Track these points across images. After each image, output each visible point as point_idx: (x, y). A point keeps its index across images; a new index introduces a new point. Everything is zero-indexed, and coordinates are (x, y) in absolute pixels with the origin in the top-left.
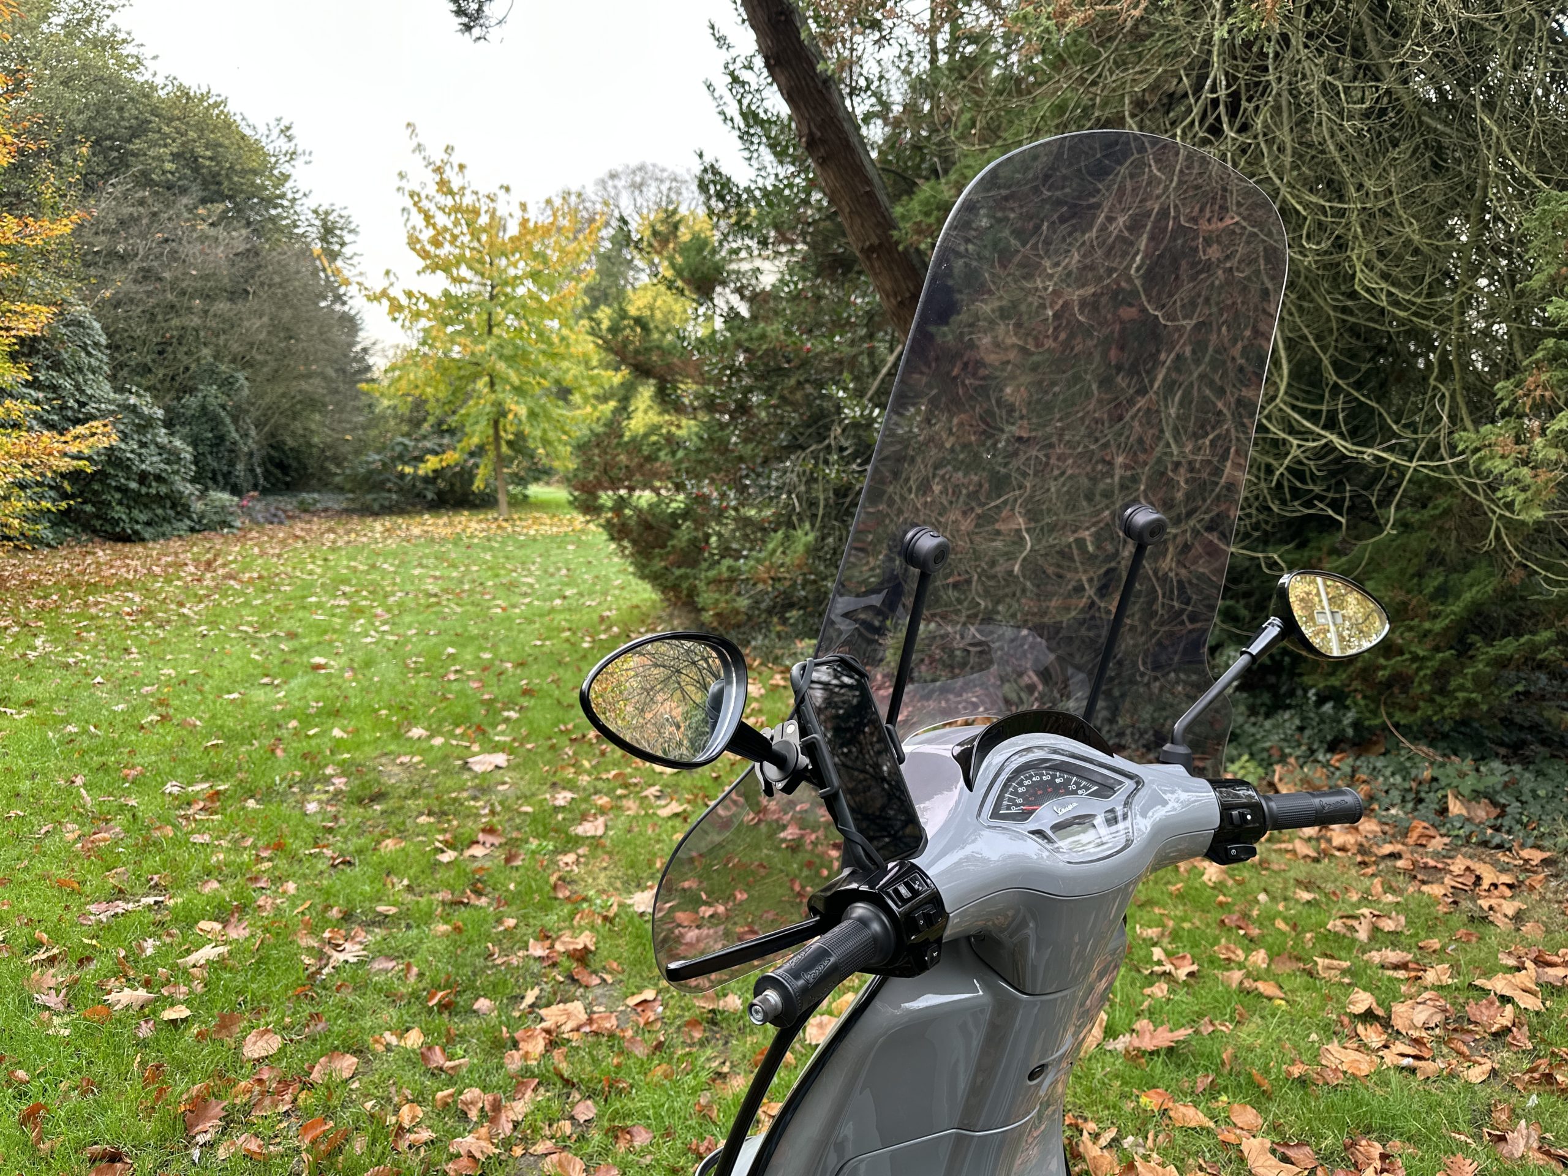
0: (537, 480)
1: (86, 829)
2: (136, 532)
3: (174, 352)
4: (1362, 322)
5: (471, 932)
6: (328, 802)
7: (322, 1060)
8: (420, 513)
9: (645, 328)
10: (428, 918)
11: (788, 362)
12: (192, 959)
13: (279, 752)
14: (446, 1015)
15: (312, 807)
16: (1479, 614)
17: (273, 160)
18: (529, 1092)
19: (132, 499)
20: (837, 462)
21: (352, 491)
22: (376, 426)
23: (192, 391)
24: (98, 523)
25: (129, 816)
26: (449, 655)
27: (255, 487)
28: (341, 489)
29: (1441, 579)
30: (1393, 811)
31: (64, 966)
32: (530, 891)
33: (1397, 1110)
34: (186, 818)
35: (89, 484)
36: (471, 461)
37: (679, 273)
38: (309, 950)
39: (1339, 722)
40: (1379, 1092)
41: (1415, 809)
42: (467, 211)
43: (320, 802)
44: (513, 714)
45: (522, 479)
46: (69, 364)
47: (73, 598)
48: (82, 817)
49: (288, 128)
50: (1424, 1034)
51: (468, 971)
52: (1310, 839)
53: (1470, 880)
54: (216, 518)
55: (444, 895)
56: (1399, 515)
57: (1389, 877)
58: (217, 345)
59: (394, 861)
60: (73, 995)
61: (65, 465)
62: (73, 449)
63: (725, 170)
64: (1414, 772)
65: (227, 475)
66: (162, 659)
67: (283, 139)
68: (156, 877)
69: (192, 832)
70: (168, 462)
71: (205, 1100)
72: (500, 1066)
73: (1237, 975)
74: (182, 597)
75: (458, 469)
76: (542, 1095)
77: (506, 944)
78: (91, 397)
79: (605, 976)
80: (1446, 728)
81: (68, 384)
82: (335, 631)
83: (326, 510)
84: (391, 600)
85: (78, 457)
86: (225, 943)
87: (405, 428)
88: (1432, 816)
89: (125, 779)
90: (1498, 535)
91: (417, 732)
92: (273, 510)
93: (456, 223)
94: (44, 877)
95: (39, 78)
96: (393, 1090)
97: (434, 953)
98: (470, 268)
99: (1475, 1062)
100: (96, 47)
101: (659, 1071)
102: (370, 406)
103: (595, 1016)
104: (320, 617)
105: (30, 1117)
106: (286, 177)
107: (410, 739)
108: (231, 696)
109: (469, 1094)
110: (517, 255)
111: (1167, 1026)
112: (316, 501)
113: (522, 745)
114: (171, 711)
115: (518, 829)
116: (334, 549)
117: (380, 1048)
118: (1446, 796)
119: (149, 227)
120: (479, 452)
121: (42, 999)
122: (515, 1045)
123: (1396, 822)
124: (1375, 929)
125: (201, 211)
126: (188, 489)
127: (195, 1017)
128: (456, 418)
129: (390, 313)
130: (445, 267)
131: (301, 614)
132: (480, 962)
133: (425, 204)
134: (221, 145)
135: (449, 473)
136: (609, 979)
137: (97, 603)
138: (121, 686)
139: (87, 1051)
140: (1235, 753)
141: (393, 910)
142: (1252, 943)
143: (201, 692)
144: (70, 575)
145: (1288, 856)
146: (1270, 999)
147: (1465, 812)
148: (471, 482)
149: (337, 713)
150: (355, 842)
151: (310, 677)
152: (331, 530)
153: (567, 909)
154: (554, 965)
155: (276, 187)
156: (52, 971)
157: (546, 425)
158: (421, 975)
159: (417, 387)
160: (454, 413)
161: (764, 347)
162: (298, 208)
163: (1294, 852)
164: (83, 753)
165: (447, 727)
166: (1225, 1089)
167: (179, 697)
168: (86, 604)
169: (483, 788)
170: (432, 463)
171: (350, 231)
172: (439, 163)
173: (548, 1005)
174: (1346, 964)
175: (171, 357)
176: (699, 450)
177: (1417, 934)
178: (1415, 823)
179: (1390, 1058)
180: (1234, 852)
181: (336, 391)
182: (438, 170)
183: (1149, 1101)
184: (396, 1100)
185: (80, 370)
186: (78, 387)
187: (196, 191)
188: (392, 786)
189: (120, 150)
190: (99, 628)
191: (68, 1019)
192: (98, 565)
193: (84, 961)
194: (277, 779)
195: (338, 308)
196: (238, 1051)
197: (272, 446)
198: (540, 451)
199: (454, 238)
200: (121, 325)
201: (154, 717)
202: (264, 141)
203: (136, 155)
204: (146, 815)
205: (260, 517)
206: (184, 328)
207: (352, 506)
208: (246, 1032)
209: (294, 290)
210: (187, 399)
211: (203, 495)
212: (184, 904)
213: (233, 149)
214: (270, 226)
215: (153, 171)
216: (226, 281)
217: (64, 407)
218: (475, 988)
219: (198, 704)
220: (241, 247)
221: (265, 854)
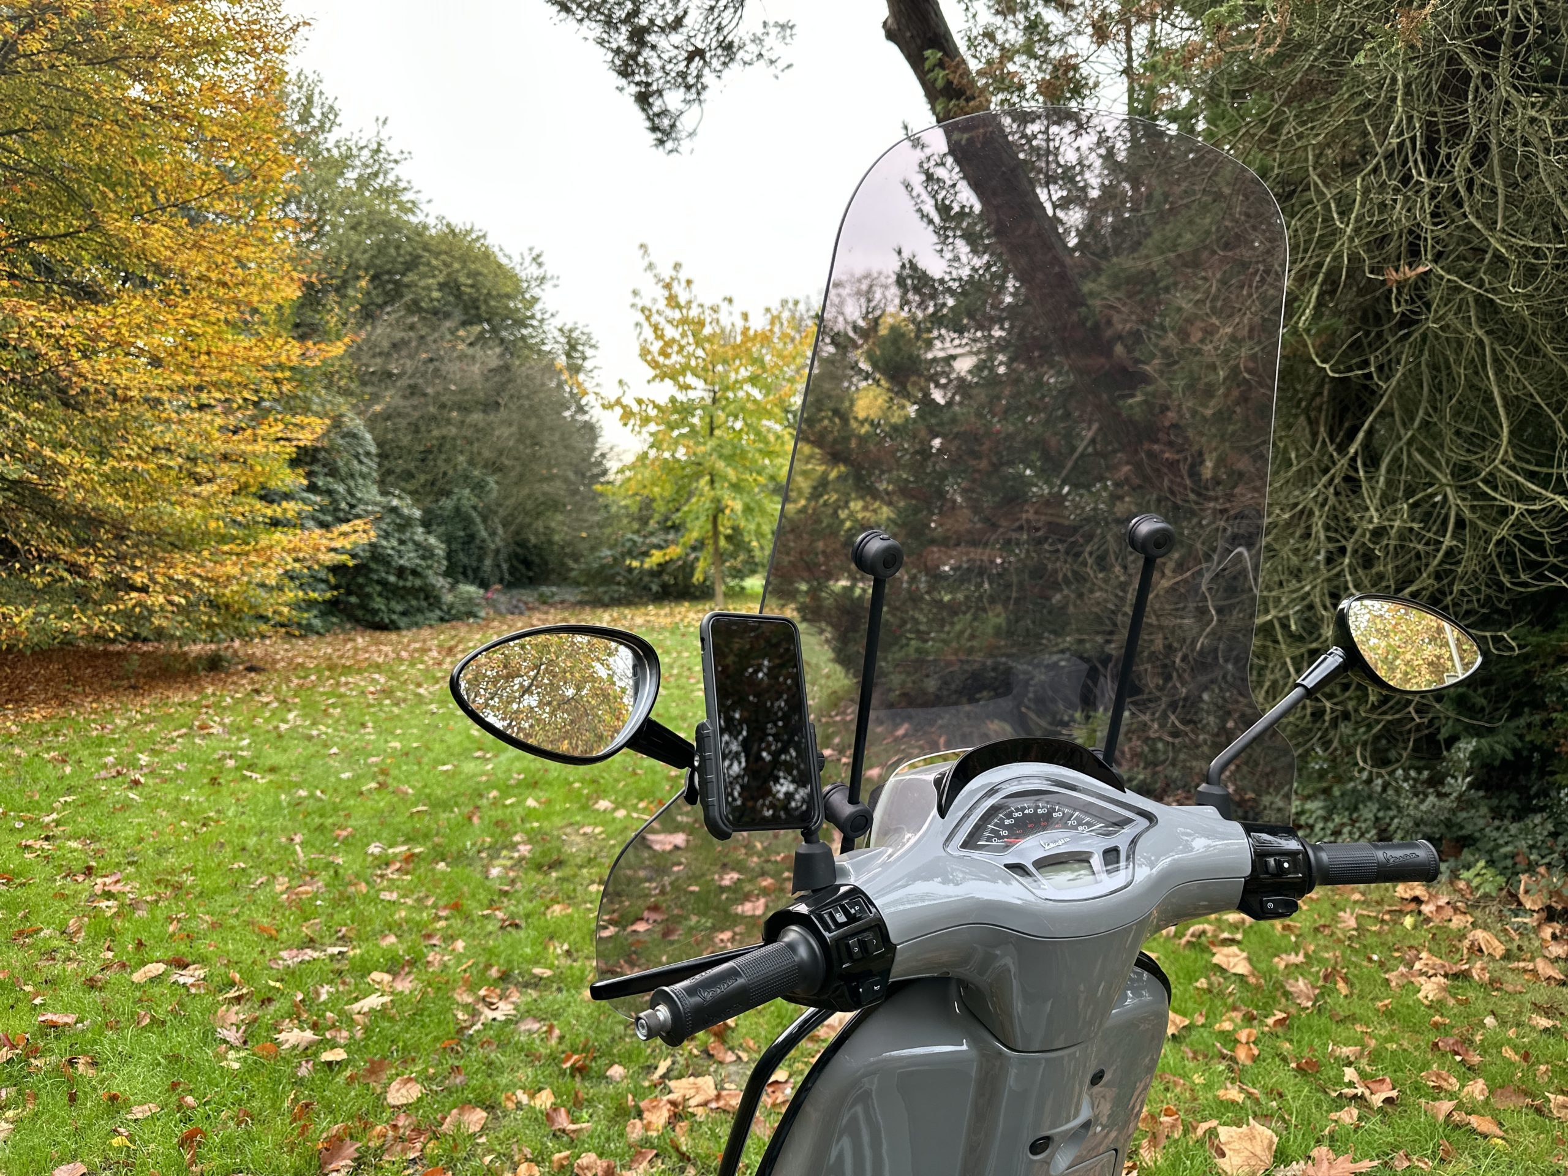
0: (750, 572)
1: (294, 883)
2: (392, 622)
3: (435, 460)
6: (511, 868)
7: (454, 1111)
8: (646, 605)
9: (844, 418)
10: (579, 983)
11: (980, 443)
12: (356, 1007)
13: (475, 820)
14: (578, 1078)
15: (495, 872)
17: (525, 285)
18: (645, 1164)
19: (390, 591)
20: (1027, 542)
21: (585, 584)
22: (611, 525)
23: (448, 494)
24: (360, 613)
25: (332, 872)
27: (501, 581)
28: (577, 584)
31: (248, 1005)
34: (382, 876)
35: (354, 578)
36: (693, 556)
37: (875, 364)
38: (466, 1006)
42: (693, 322)
43: (504, 867)
45: (739, 571)
46: (343, 471)
47: (329, 678)
48: (292, 871)
49: (539, 256)
51: (607, 1038)
54: (463, 609)
55: (600, 962)
58: (472, 453)
59: (559, 925)
60: (250, 1033)
61: (329, 558)
62: (337, 544)
63: (921, 264)
65: (476, 571)
66: (392, 733)
67: (534, 265)
68: (344, 929)
69: (383, 890)
70: (423, 558)
71: (341, 1140)
72: (622, 1134)
73: (1446, 1106)
74: (421, 679)
75: (680, 563)
76: (658, 1167)
78: (360, 500)
79: (741, 1054)
81: (341, 488)
83: (562, 602)
85: (344, 551)
86: (391, 993)
87: (636, 526)
89: (336, 839)
91: (603, 804)
92: (514, 602)
93: (684, 335)
94: (251, 923)
95: (334, 226)
96: (515, 1147)
97: (578, 1017)
98: (696, 374)
100: (380, 195)
102: (606, 506)
103: (724, 1093)
105: (187, 1141)
106: (535, 300)
107: (595, 811)
108: (445, 768)
109: (585, 1159)
110: (737, 362)
111: (1350, 1156)
112: (553, 594)
114: (390, 781)
115: (681, 905)
117: (510, 1105)
119: (417, 348)
120: (698, 546)
121: (224, 1033)
122: (640, 1114)
125: (461, 333)
126: (441, 582)
127: (349, 1061)
128: (679, 514)
129: (622, 418)
130: (673, 374)
132: (619, 1029)
133: (655, 318)
134: (480, 274)
135: (672, 567)
136: (744, 1057)
137: (347, 683)
138: (351, 756)
139: (251, 1084)
140: (1472, 859)
141: (548, 973)
142: (1470, 1071)
143: (419, 763)
144: (330, 659)
145: (1527, 977)
146: (1486, 1137)
148: (692, 574)
149: (535, 784)
150: (526, 906)
155: (527, 309)
156: (237, 1008)
157: (761, 520)
158: (561, 1038)
159: (645, 487)
160: (678, 510)
161: (958, 429)
162: (546, 328)
163: (1534, 972)
164: (307, 814)
165: (631, 801)
167: (400, 768)
168: (338, 684)
169: (660, 866)
170: (657, 557)
171: (592, 346)
172: (668, 280)
173: (680, 1077)
175: (432, 463)
180: (1270, 905)
181: (576, 492)
182: (668, 286)
184: (516, 1158)
185: (352, 476)
186: (350, 492)
187: (458, 315)
188: (572, 854)
189: (396, 282)
190: (344, 705)
191: (243, 1054)
192: (356, 649)
193: (267, 1001)
194: (469, 844)
195: (581, 418)
196: (381, 1097)
197: (518, 544)
198: (754, 544)
199: (681, 348)
200: (390, 436)
201: (373, 785)
202: (518, 269)
203: (408, 286)
204: (348, 874)
205: (503, 609)
206: (444, 438)
207: (587, 598)
208: (392, 1079)
209: (540, 401)
210: (444, 502)
211: (453, 588)
212: (362, 956)
213: (490, 277)
214: (521, 344)
215: (422, 299)
216: (481, 394)
217: (337, 509)
218: (611, 1055)
219: (414, 774)
220: (494, 363)
221: (443, 913)
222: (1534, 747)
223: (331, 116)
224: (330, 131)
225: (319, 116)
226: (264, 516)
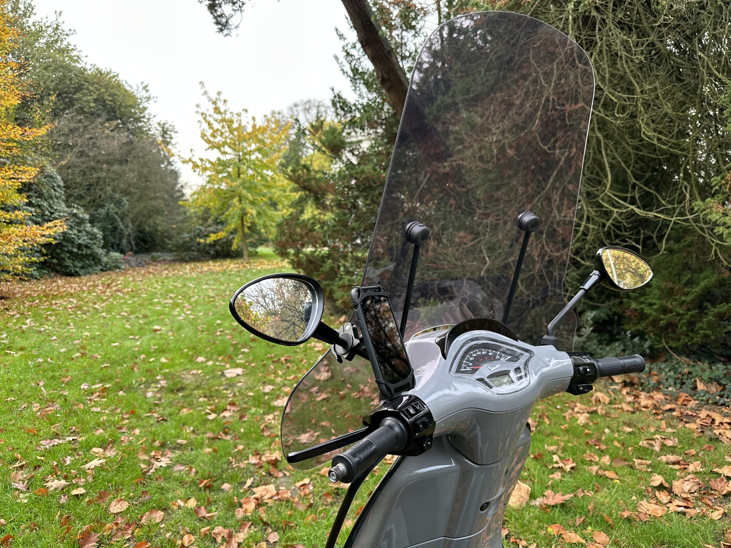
0: (261, 244)
1: (43, 406)
2: (76, 272)
3: (95, 189)
4: (646, 154)
5: (221, 452)
6: (157, 392)
7: (147, 513)
8: (208, 261)
9: (308, 170)
10: (201, 445)
11: (375, 183)
12: (87, 466)
13: (135, 369)
14: (208, 491)
15: (149, 394)
16: (709, 292)
17: (139, 101)
18: (246, 529)
19: (74, 256)
21: (176, 251)
22: (188, 222)
23: (102, 206)
24: (58, 268)
25: (63, 399)
26: (218, 324)
27: (131, 250)
28: (171, 251)
29: (689, 276)
30: (670, 389)
31: (27, 470)
32: (251, 432)
33: (677, 533)
34: (90, 400)
35: (55, 250)
36: (231, 237)
37: (323, 143)
38: (144, 461)
39: (642, 346)
40: (667, 524)
41: (681, 388)
42: (228, 121)
43: (153, 392)
44: (246, 350)
45: (255, 244)
46: (46, 195)
47: (46, 301)
48: (41, 400)
49: (146, 86)
50: (689, 496)
51: (219, 471)
52: (630, 403)
53: (709, 421)
54: (113, 265)
55: (210, 435)
56: (668, 246)
57: (669, 420)
58: (114, 186)
59: (187, 419)
60: (31, 483)
61: (42, 240)
62: (47, 233)
63: (344, 96)
64: (680, 370)
65: (118, 245)
66: (84, 328)
67: (144, 91)
68: (74, 428)
69: (93, 406)
70: (91, 239)
71: (89, 533)
72: (233, 516)
73: (595, 468)
74: (95, 300)
75: (225, 240)
76: (253, 530)
77: (239, 457)
78: (56, 210)
79: (286, 472)
80: (695, 349)
81: (45, 204)
82: (165, 314)
83: (164, 260)
84: (192, 300)
85: (50, 236)
86: (104, 458)
87: (201, 222)
88: (689, 391)
89: (63, 383)
90: (716, 254)
91: (200, 359)
92: (139, 261)
93: (223, 127)
94: (22, 428)
95: (34, 67)
96: (181, 527)
97: (203, 462)
98: (230, 147)
99: (715, 509)
100: (59, 52)
101: (310, 518)
102: (185, 212)
103: (280, 492)
104: (159, 308)
105: (5, 542)
106: (145, 109)
107: (197, 362)
108: (115, 344)
109: (217, 530)
110: (251, 141)
111: (561, 493)
112: (159, 256)
113: (250, 364)
114: (87, 352)
115: (246, 403)
116: (167, 278)
117: (175, 508)
118: (696, 381)
119: (83, 132)
120: (234, 232)
121: (15, 485)
122: (241, 506)
123: (672, 394)
124: (663, 445)
125: (107, 124)
126: (101, 251)
127: (87, 493)
128: (224, 216)
129: (193, 168)
130: (218, 147)
131: (150, 307)
132: (225, 466)
133: (208, 118)
134: (116, 95)
135: (221, 242)
136: (288, 474)
137: (56, 304)
138: (63, 341)
139: (35, 510)
141: (185, 442)
142: (602, 453)
143: (101, 343)
144: (45, 291)
145: (619, 411)
146: (612, 479)
147: (705, 389)
148: (231, 245)
149: (164, 351)
150: (169, 410)
151: (152, 335)
152: (166, 269)
153: (269, 440)
154: (261, 467)
155: (141, 113)
156: (21, 472)
157: (265, 219)
158: (197, 472)
159: (206, 202)
160: (223, 214)
161: (363, 176)
162: (151, 122)
163: (622, 409)
164: (44, 371)
165: (215, 357)
166: (590, 524)
167: (91, 345)
168: (51, 304)
169: (231, 384)
170: (213, 237)
171: (175, 132)
172: (214, 100)
173: (258, 486)
174: (649, 462)
175: (93, 191)
176: (334, 226)
177: (684, 447)
178: (681, 394)
179: (672, 507)
180: (581, 388)
181: (168, 205)
182: (214, 103)
183: (552, 530)
184: (182, 532)
185: (51, 198)
186: (50, 205)
187: (105, 116)
188: (188, 384)
189: (70, 98)
190: (56, 315)
191: (27, 495)
192: (58, 287)
193: (37, 467)
194: (134, 382)
195: (169, 167)
196: (107, 509)
197: (139, 231)
198: (263, 231)
199: (222, 134)
200: (70, 177)
201: (79, 354)
202: (135, 92)
203: (77, 100)
204: (71, 399)
205: (133, 264)
206: (99, 178)
207: (176, 258)
208: (111, 500)
209: (149, 160)
210: (100, 210)
211: (107, 254)
212: (86, 440)
213: (121, 96)
214: (138, 130)
215: (85, 107)
216: (118, 156)
217: (43, 215)
218: (223, 479)
219: (100, 348)
220: (125, 140)
221: (126, 416)
222: (615, 314)
223: (30, 9)
224: (29, 17)
225: (23, 9)
226: (5, 218)
